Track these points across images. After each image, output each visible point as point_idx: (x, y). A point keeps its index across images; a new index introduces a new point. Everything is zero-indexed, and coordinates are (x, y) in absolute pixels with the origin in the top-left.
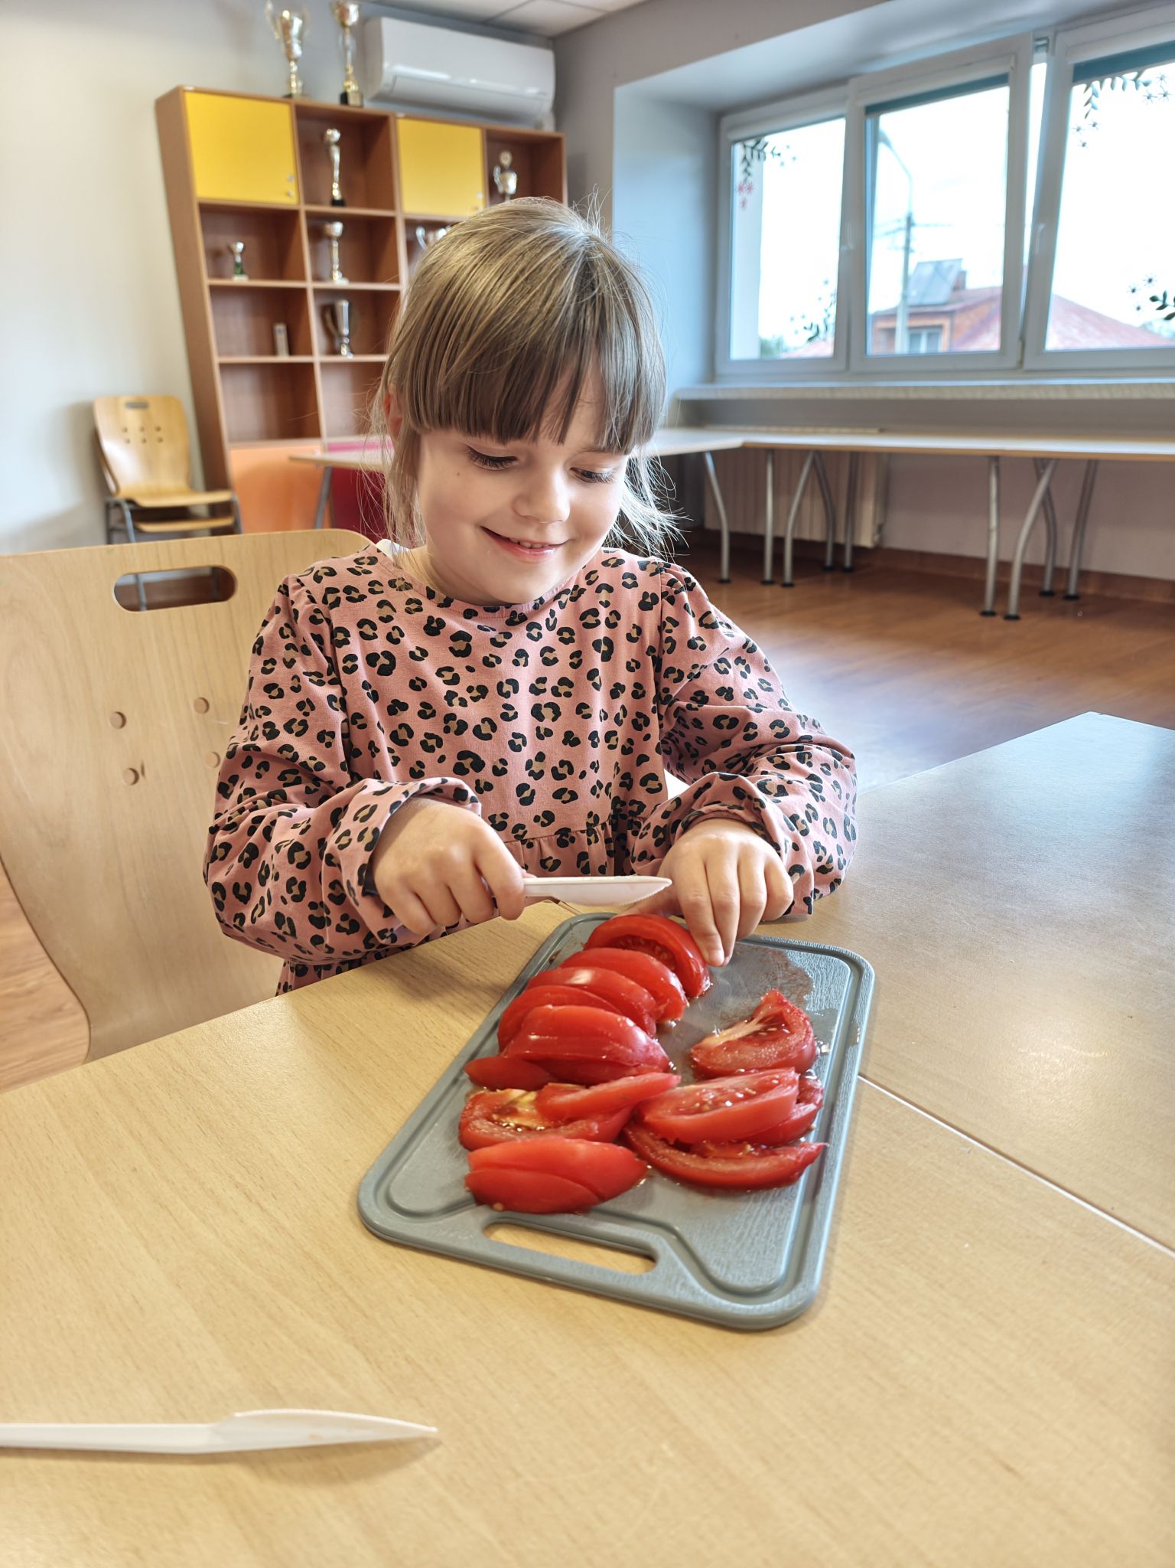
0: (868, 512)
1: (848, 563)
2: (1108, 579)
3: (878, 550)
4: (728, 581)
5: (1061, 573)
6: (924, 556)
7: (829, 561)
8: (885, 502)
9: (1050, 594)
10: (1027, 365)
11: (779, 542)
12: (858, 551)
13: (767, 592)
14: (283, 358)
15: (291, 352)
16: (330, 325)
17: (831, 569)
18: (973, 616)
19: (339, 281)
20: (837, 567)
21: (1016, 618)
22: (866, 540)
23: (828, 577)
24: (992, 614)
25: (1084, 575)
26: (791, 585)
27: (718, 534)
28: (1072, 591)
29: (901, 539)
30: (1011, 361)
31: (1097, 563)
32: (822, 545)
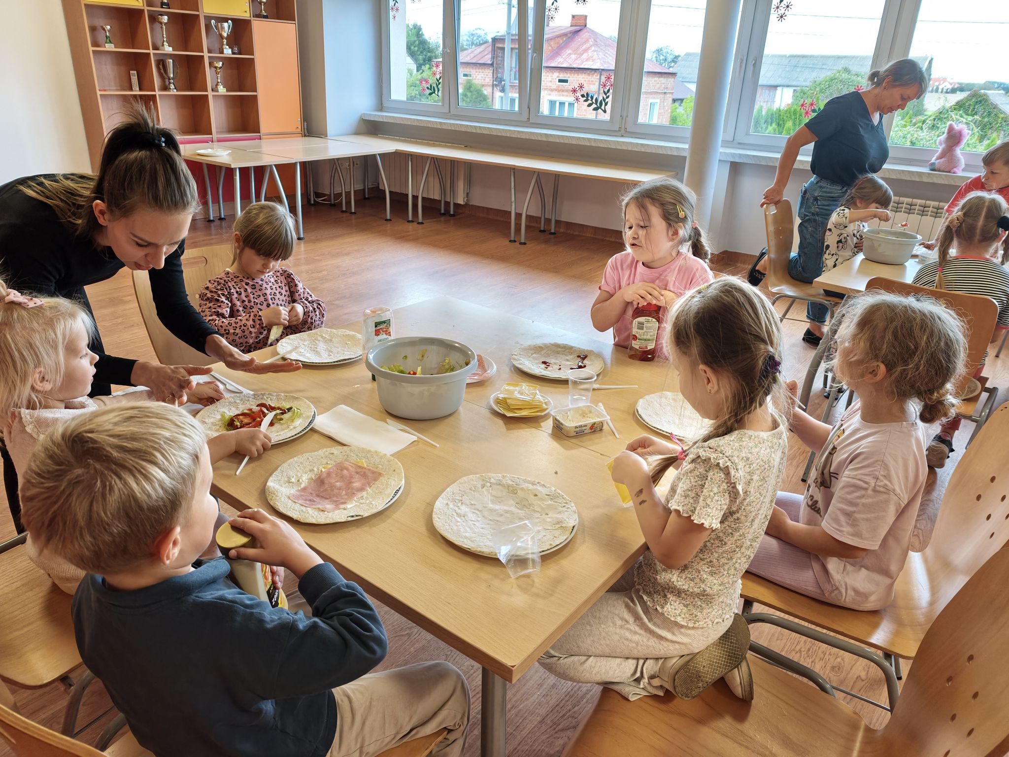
0: (461, 186)
1: (452, 212)
2: (569, 225)
3: (466, 205)
4: (390, 220)
5: (548, 221)
6: (489, 210)
7: (443, 211)
8: (469, 182)
9: (544, 231)
10: (531, 121)
11: (415, 198)
12: (457, 206)
13: (411, 227)
14: (137, 92)
15: (141, 89)
16: (162, 71)
17: (444, 214)
18: (507, 242)
19: (168, 49)
20: (447, 213)
21: (525, 244)
22: (461, 201)
23: (442, 219)
24: (515, 241)
25: (558, 222)
26: (422, 223)
27: (384, 191)
28: (553, 231)
29: (477, 201)
30: (524, 118)
31: (564, 218)
32: (440, 201)
